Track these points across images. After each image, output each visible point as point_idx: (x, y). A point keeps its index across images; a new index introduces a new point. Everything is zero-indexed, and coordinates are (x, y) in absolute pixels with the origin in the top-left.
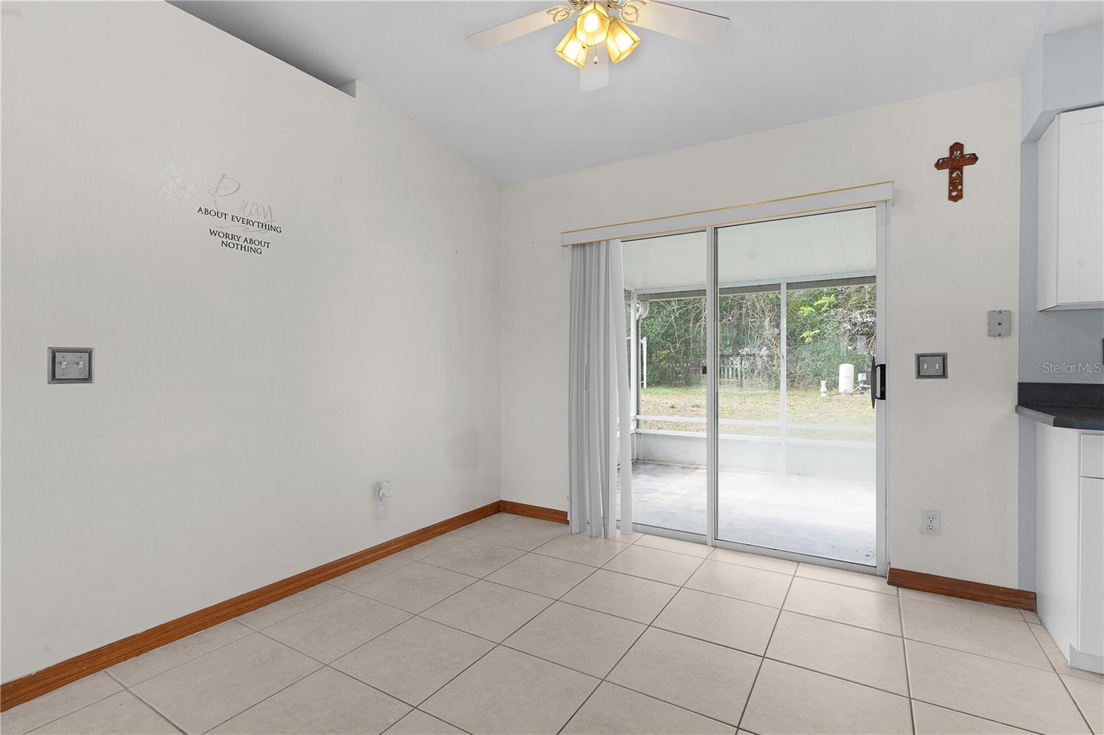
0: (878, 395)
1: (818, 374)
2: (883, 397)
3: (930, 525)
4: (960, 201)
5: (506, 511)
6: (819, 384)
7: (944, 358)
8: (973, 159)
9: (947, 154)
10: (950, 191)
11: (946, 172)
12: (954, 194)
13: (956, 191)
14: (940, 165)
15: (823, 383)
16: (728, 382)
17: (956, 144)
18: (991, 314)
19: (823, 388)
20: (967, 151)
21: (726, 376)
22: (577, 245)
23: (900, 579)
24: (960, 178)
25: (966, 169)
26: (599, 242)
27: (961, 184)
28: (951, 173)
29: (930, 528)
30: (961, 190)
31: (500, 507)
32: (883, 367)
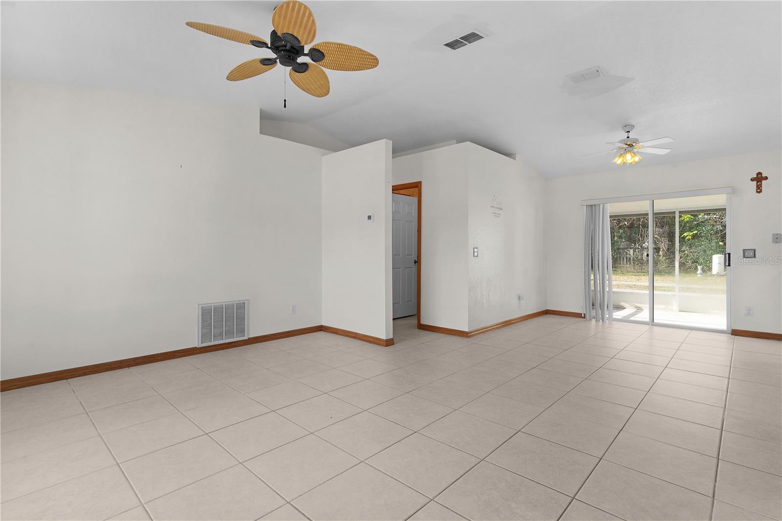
0: (727, 264)
1: (695, 262)
2: (729, 265)
3: (749, 312)
4: (761, 193)
5: (550, 313)
6: (696, 269)
7: (755, 251)
8: (766, 178)
9: (755, 176)
10: (757, 190)
11: (755, 182)
12: (758, 190)
13: (759, 189)
14: (752, 180)
15: (699, 267)
16: (623, 267)
17: (759, 173)
18: (773, 235)
19: (699, 271)
20: (764, 175)
21: (622, 263)
22: (589, 205)
23: (735, 333)
24: (761, 185)
25: (763, 181)
26: (595, 205)
27: (761, 187)
28: (757, 183)
29: (749, 314)
30: (761, 189)
31: (547, 312)
32: (729, 254)
